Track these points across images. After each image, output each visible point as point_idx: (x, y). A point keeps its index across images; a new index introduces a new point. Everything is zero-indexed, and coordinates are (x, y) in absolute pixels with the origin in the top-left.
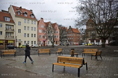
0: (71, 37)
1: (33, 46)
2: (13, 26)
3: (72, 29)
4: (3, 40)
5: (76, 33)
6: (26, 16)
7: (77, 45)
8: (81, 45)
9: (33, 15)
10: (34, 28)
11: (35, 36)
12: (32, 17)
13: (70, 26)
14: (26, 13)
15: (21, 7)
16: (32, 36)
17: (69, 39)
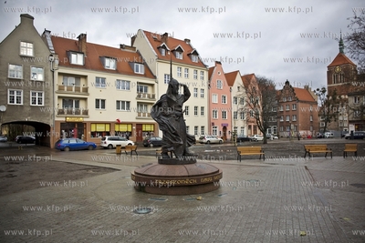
0: (291, 113)
1: (204, 141)
2: (152, 85)
3: (293, 89)
4: (132, 124)
5: (305, 102)
6: (179, 56)
7: (309, 137)
8: (321, 137)
9: (196, 53)
10: (199, 90)
11: (202, 114)
12: (194, 59)
13: (287, 83)
14: (180, 50)
15: (166, 34)
16: (196, 113)
17: (285, 119)
